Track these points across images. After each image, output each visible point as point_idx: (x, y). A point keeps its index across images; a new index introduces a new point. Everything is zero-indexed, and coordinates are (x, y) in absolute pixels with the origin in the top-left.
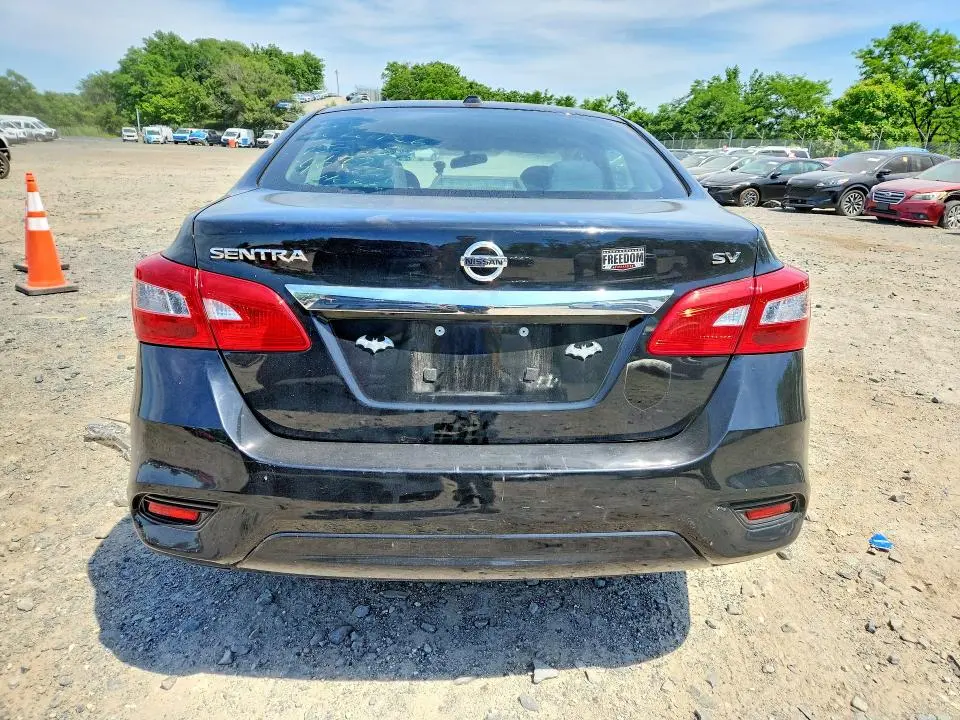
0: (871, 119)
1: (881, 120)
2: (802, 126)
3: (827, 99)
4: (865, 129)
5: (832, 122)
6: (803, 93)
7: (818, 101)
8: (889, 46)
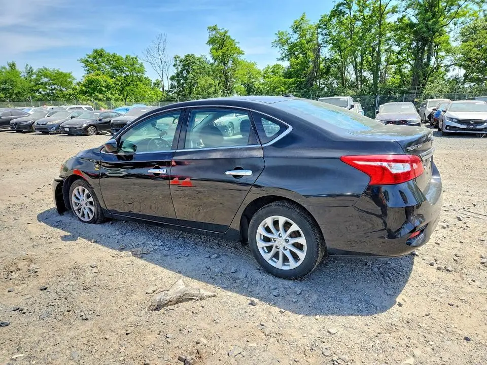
0: (101, 92)
1: (105, 92)
2: (67, 94)
3: (75, 82)
4: (100, 96)
5: (82, 92)
6: (61, 79)
7: (70, 83)
8: (95, 58)
